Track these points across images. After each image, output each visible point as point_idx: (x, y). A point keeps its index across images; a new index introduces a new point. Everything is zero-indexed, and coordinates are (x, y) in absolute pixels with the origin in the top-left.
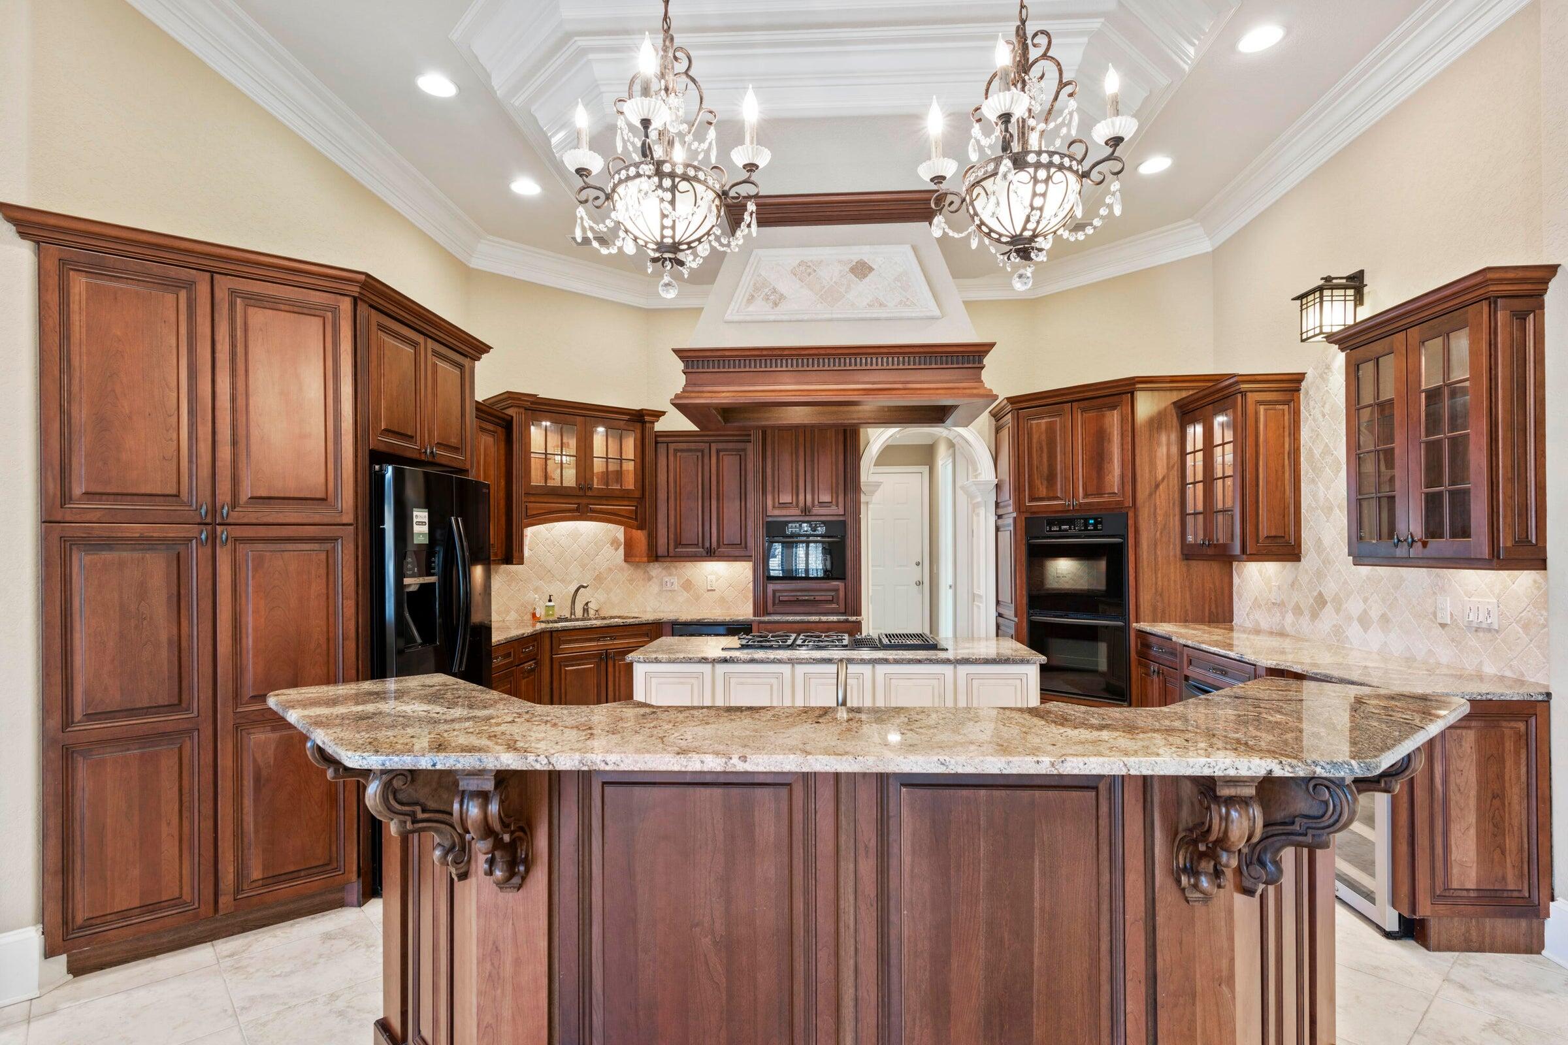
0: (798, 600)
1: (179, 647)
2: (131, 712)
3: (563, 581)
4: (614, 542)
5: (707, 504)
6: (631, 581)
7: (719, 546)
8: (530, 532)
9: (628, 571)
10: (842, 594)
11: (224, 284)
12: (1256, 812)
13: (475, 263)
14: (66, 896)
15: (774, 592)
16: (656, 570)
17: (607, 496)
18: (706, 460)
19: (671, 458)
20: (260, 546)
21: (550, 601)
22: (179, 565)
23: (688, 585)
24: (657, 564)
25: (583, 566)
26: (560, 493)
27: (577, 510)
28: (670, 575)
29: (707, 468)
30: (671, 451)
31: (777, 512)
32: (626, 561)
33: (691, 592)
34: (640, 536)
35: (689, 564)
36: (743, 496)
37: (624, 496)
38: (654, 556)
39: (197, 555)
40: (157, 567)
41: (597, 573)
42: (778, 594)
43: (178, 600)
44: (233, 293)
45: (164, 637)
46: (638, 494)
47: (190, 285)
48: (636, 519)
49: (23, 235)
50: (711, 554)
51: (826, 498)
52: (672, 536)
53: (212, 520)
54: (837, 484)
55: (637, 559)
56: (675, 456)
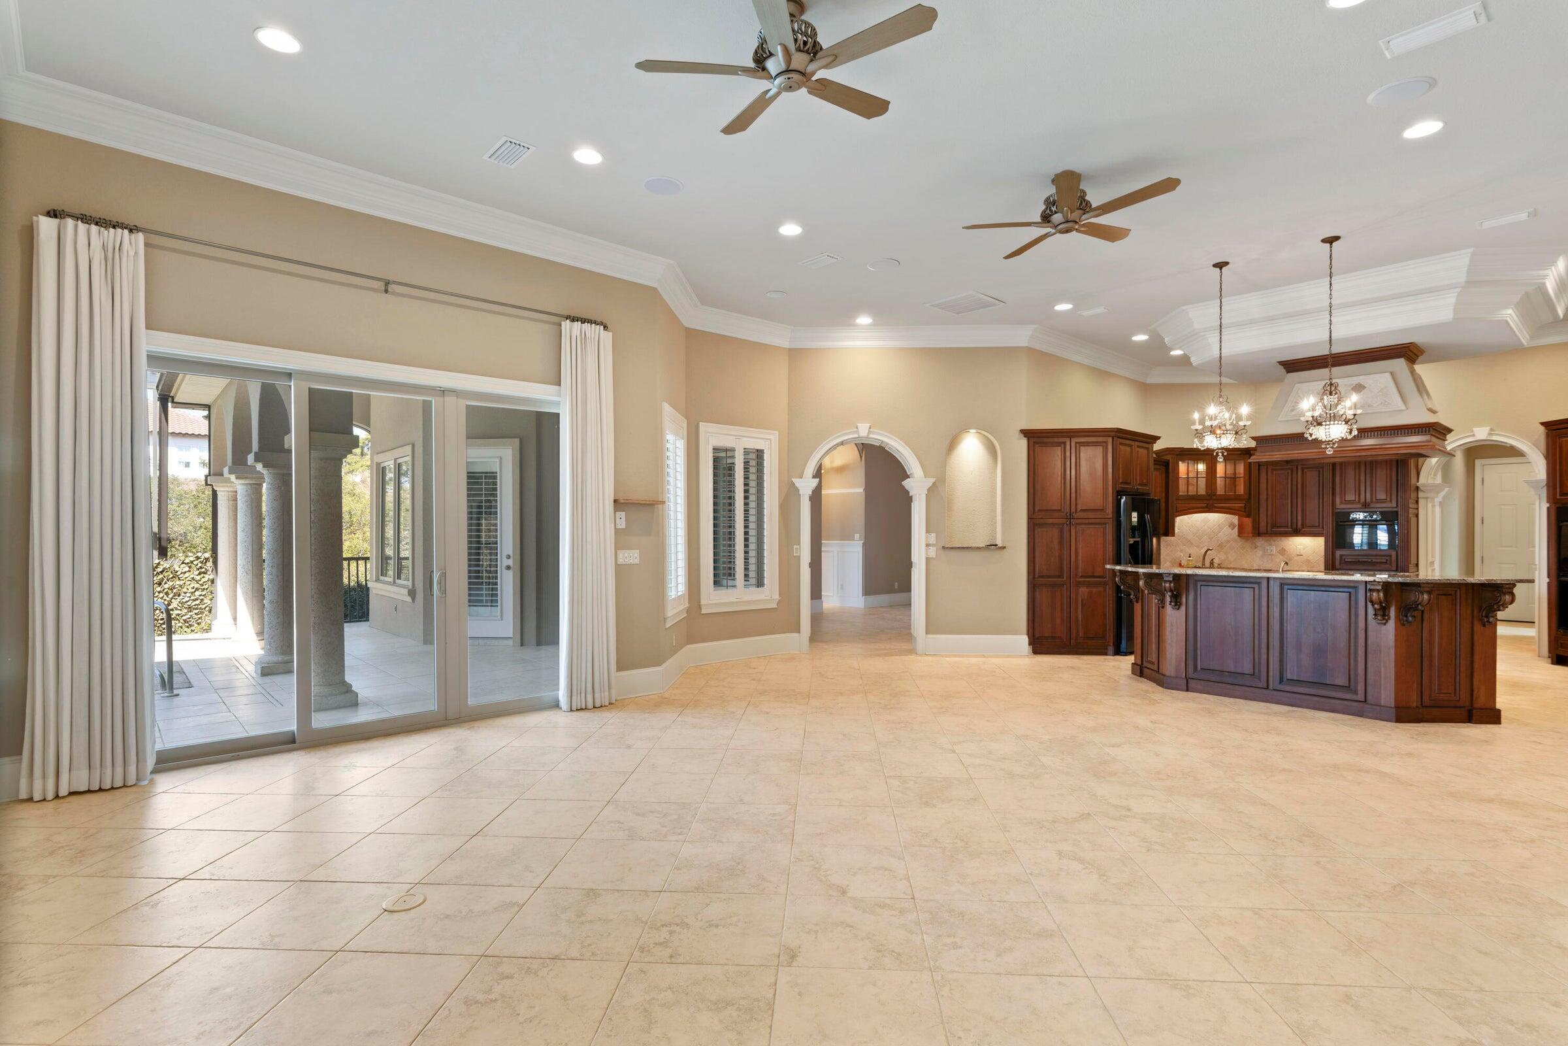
0: (1359, 562)
1: (1061, 557)
2: (1049, 577)
3: (1198, 547)
4: (1232, 526)
5: (1295, 501)
6: (1243, 548)
7: (1302, 525)
8: (1178, 520)
9: (1240, 542)
10: (1394, 558)
11: (1074, 441)
12: (1381, 594)
13: (1149, 381)
14: (1033, 628)
15: (1341, 556)
16: (1260, 541)
17: (1225, 498)
18: (1294, 475)
19: (1269, 473)
20: (1083, 526)
21: (1190, 557)
22: (1061, 531)
23: (1283, 552)
24: (1261, 539)
25: (1211, 539)
26: (1196, 498)
27: (1207, 507)
28: (1271, 545)
29: (1295, 480)
30: (1270, 470)
31: (1343, 506)
32: (1239, 536)
33: (1286, 556)
34: (1248, 522)
35: (1283, 538)
36: (1321, 495)
37: (1237, 498)
38: (1258, 533)
39: (1066, 528)
40: (1055, 532)
41: (1219, 542)
42: (1344, 557)
43: (1061, 544)
44: (1076, 443)
45: (1057, 554)
46: (1246, 497)
47: (1064, 443)
48: (1245, 511)
49: (1025, 437)
50: (1297, 532)
51: (1383, 496)
52: (1269, 521)
53: (1070, 517)
54: (1391, 487)
55: (1246, 535)
56: (1273, 473)
